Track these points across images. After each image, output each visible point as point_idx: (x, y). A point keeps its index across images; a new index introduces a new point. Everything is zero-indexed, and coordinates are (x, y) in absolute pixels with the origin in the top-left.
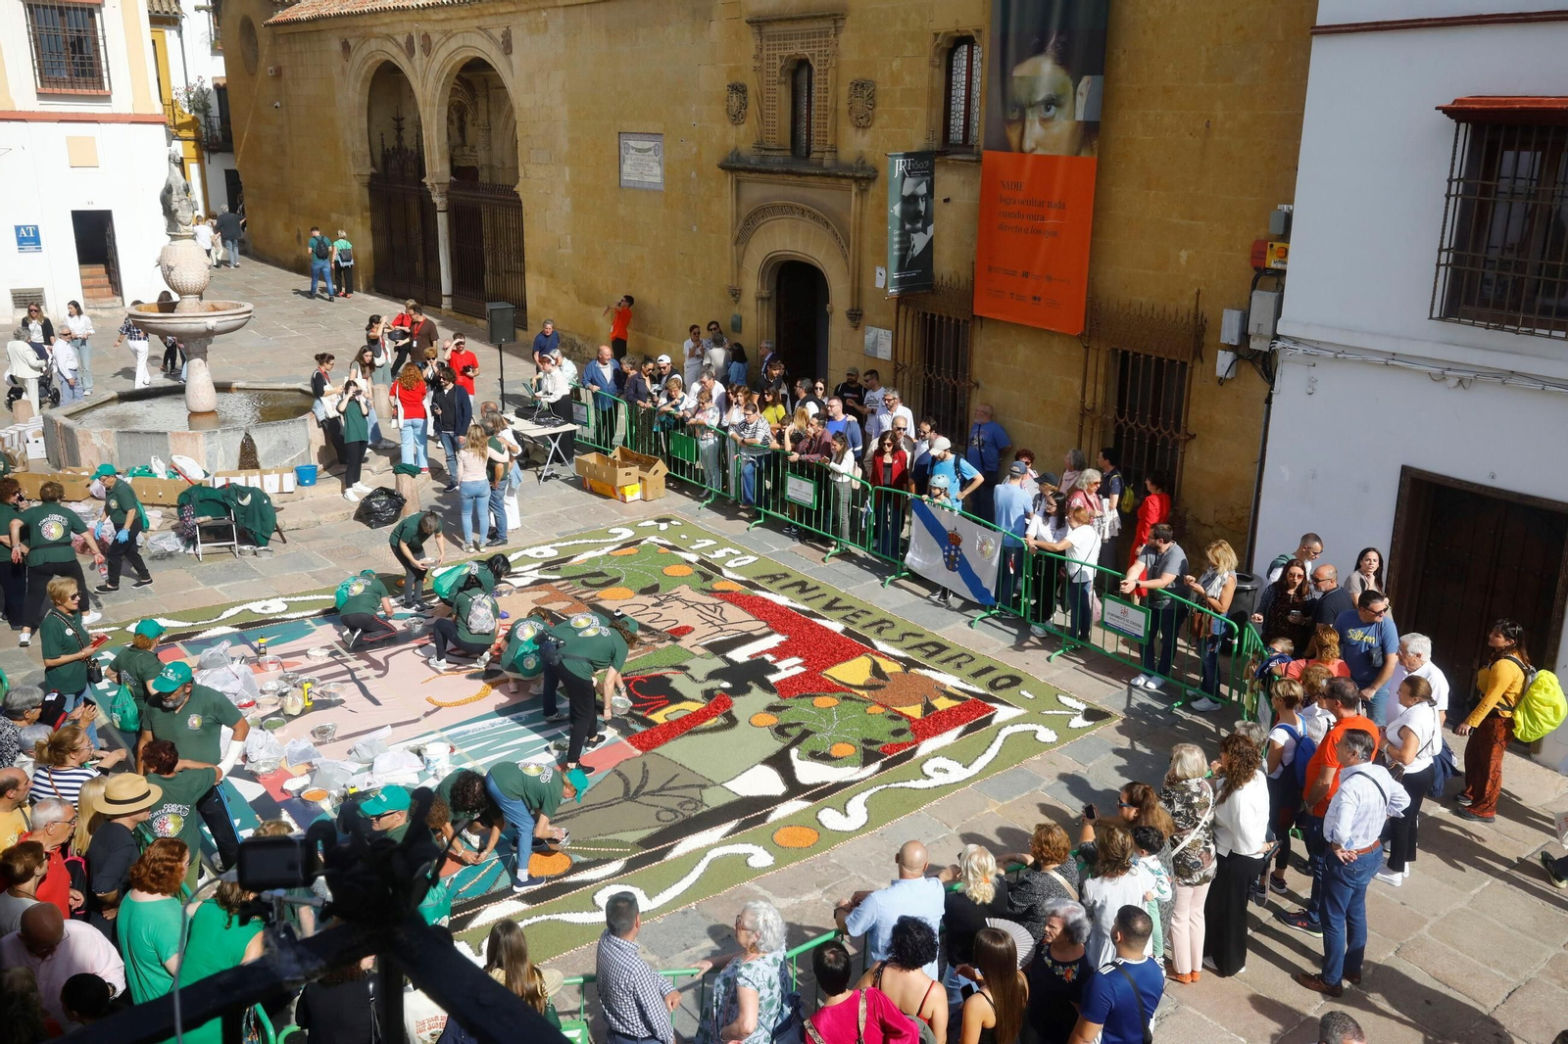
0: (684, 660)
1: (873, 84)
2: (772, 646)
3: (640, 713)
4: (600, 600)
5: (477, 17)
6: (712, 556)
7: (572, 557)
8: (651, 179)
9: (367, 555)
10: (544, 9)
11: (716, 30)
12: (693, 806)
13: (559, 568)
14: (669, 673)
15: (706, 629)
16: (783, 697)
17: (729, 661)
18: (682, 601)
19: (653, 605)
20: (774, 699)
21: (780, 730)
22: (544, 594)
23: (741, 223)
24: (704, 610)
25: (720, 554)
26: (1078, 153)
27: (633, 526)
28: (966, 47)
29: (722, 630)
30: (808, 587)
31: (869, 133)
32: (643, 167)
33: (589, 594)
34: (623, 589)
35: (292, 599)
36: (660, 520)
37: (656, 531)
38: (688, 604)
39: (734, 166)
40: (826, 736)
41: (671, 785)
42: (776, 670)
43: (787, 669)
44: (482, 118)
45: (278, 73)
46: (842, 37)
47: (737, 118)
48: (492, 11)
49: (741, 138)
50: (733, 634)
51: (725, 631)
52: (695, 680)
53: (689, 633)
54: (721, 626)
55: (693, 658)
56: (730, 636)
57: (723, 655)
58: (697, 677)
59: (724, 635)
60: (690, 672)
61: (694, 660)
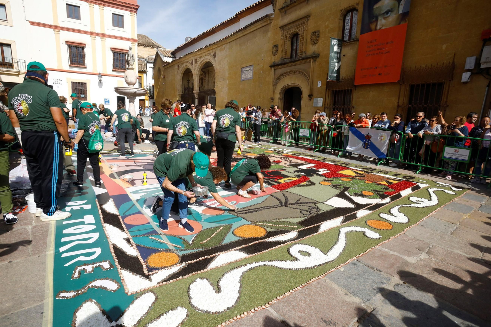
1: (319, 31)
5: (208, 51)
8: (249, 77)
10: (224, 44)
11: (270, 34)
23: (275, 80)
26: (400, 24)
28: (350, 13)
31: (317, 45)
32: (248, 74)
39: (274, 66)
44: (207, 78)
45: (164, 77)
46: (309, 22)
47: (275, 54)
48: (212, 48)
49: (276, 59)
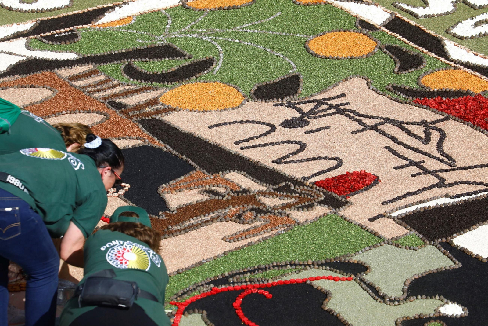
0: (356, 252)
4: (168, 110)
6: (420, 11)
7: (102, 12)
13: (73, 37)
14: (321, 279)
15: (406, 181)
17: (462, 254)
18: (351, 114)
19: (287, 124)
24: (402, 136)
29: (442, 184)
33: (143, 98)
34: (216, 87)
50: (468, 194)
51: (450, 185)
52: (379, 296)
53: (367, 189)
54: (441, 174)
55: (375, 246)
56: (463, 198)
57: (444, 240)
58: (383, 291)
59: (447, 196)
60: (368, 277)
61: (377, 250)
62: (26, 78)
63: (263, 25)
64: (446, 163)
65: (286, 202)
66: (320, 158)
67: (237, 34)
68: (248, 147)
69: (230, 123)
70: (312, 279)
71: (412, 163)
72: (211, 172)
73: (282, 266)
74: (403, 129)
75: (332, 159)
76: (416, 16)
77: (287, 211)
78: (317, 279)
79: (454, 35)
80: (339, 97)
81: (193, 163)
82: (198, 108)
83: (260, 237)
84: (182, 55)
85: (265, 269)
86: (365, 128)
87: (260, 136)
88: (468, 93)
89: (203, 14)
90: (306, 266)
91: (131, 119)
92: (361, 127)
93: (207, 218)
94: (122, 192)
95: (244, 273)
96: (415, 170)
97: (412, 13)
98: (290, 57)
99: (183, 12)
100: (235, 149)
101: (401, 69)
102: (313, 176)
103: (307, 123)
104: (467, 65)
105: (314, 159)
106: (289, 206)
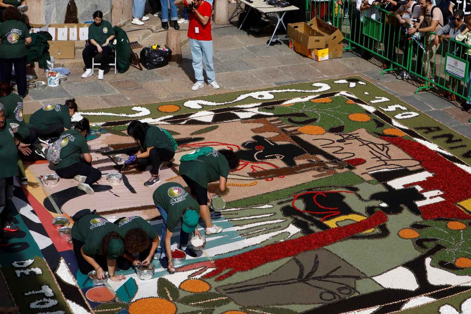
0: (355, 184)
2: (421, 180)
3: (318, 219)
4: (300, 133)
6: (385, 110)
7: (283, 101)
9: (141, 88)
12: (348, 291)
13: (273, 108)
14: (343, 192)
15: (375, 162)
16: (425, 219)
17: (389, 187)
18: (360, 140)
19: (338, 141)
20: (418, 219)
21: (419, 243)
22: (260, 125)
24: (375, 148)
25: (392, 108)
27: (330, 82)
29: (386, 164)
30: (454, 139)
33: (292, 129)
34: (317, 127)
35: (88, 114)
36: (350, 80)
37: (345, 87)
38: (363, 143)
40: (453, 251)
41: (334, 274)
42: (423, 198)
43: (431, 198)
50: (394, 168)
51: (389, 165)
52: (361, 199)
53: (362, 164)
54: (386, 161)
55: (362, 183)
56: (392, 170)
57: (384, 182)
58: (363, 197)
59: (387, 168)
60: (358, 192)
61: (362, 184)
62: (256, 120)
63: (334, 109)
64: (388, 158)
65: (335, 166)
66: (348, 153)
67: (325, 111)
68: (325, 147)
69: (320, 139)
70: (340, 192)
71: (377, 157)
72: (311, 154)
73: (331, 187)
74: (376, 146)
75: (352, 153)
76: (384, 111)
77: (335, 169)
78: (342, 192)
79: (395, 118)
80: (356, 134)
81: (306, 151)
82: (310, 133)
83: (325, 177)
84: (307, 116)
85: (325, 187)
86: (364, 144)
87: (329, 144)
88: (397, 136)
89: (315, 104)
90: (338, 187)
91: (288, 135)
92: (362, 144)
93: (308, 169)
94: (281, 158)
95: (317, 188)
96: (378, 159)
97: (383, 110)
98: (342, 120)
99: (309, 103)
100: (320, 148)
101: (377, 127)
102: (345, 158)
103: (345, 141)
104: (398, 128)
105: (346, 153)
106: (336, 167)
